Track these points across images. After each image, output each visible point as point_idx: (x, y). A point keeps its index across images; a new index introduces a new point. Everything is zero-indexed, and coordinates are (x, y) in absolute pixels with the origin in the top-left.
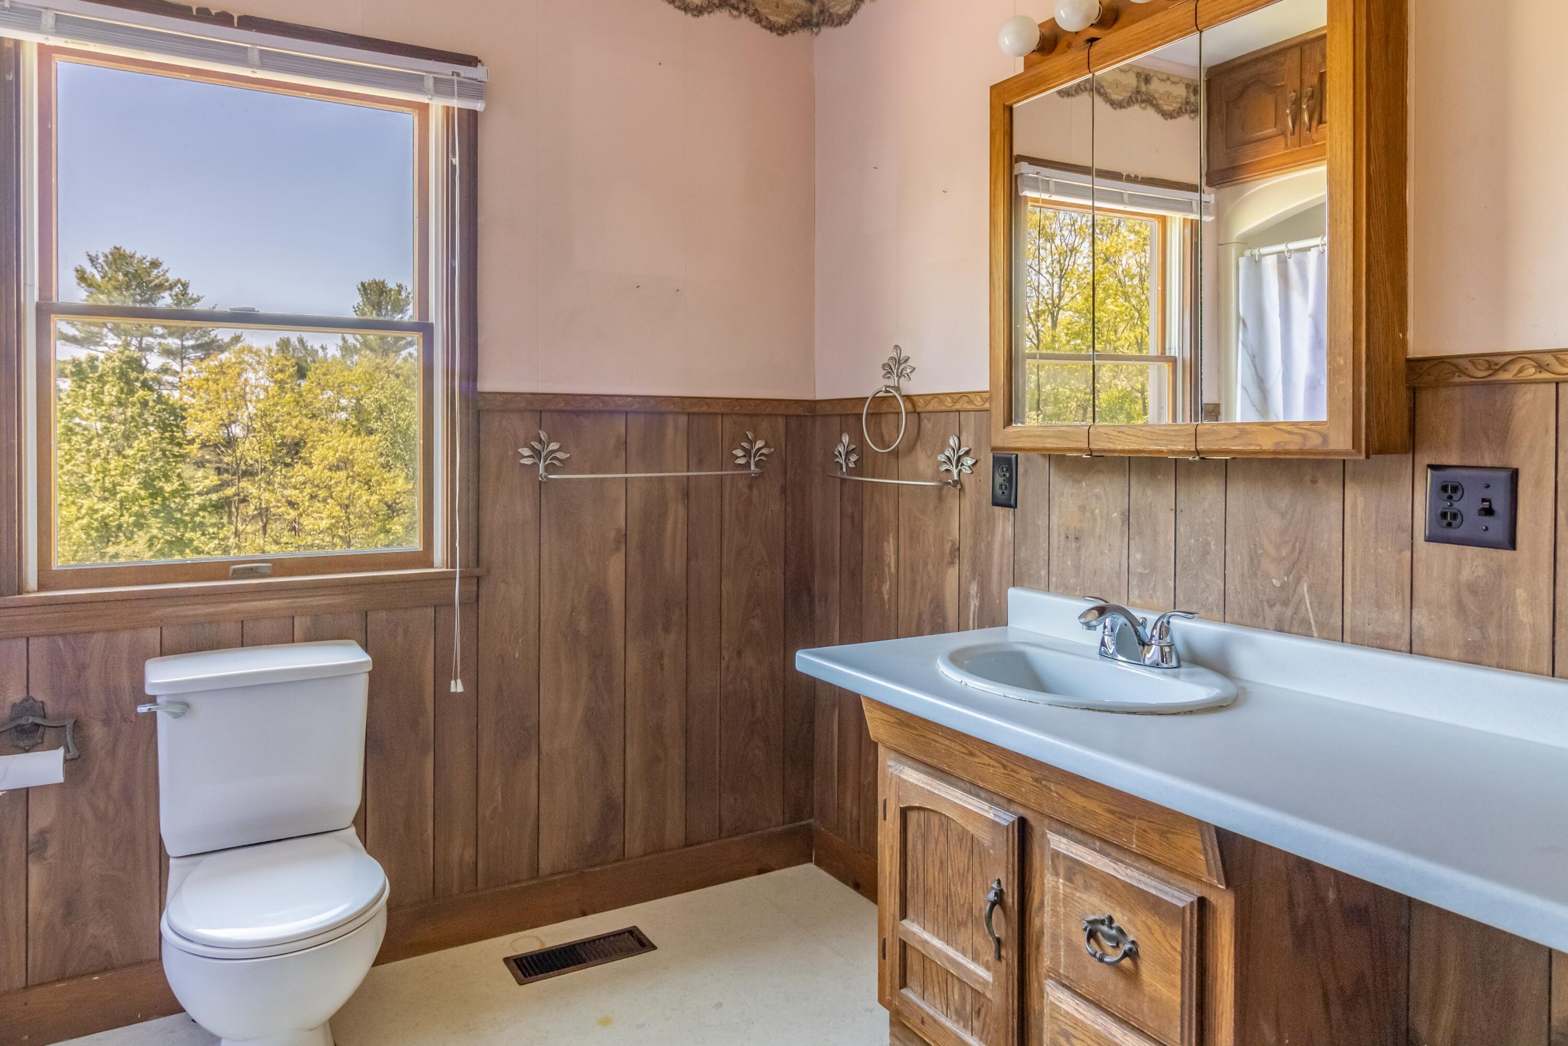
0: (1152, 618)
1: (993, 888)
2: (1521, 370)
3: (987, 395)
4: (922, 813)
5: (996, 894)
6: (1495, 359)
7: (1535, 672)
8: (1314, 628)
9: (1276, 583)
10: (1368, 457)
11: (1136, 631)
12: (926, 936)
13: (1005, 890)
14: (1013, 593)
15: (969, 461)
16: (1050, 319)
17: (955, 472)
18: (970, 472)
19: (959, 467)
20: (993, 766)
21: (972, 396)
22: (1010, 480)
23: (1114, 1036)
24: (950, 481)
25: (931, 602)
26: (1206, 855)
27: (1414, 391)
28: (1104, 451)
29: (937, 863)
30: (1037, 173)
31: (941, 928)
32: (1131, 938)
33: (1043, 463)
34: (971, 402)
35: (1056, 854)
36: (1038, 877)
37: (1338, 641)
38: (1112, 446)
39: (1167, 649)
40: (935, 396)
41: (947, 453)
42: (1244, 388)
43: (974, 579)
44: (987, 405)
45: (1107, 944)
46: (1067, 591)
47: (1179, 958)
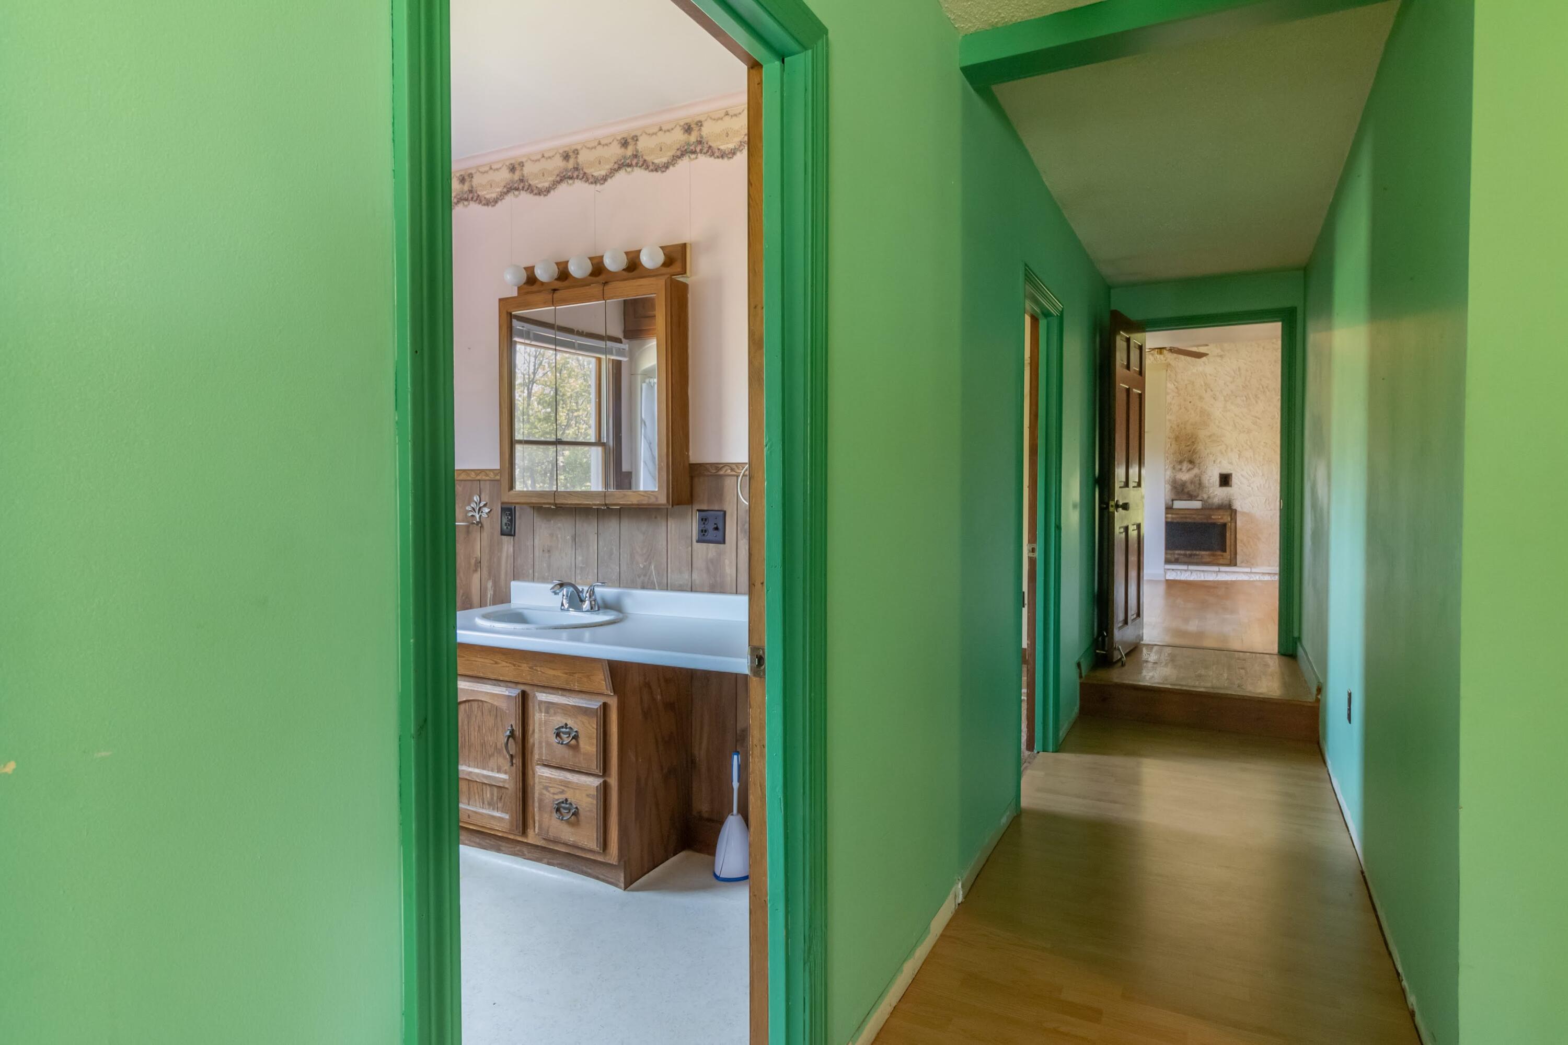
0: (586, 589)
1: (509, 729)
2: (726, 471)
3: (497, 472)
4: (467, 704)
5: (510, 732)
6: (718, 465)
7: (731, 593)
8: (656, 585)
9: (641, 566)
10: (672, 506)
11: (579, 596)
12: (471, 769)
13: (515, 729)
14: (514, 584)
15: (486, 510)
16: (526, 391)
17: (477, 516)
18: (487, 516)
19: (480, 514)
20: (508, 667)
21: (488, 472)
22: (511, 520)
23: (568, 779)
24: (475, 522)
25: (462, 596)
26: (606, 682)
27: (692, 478)
28: (562, 504)
29: (477, 728)
30: (523, 327)
31: (479, 763)
32: (575, 730)
33: (529, 511)
34: (487, 475)
35: (541, 702)
36: (532, 718)
37: (664, 590)
38: (566, 502)
39: (593, 603)
40: (464, 471)
41: (472, 505)
42: (645, 462)
43: (489, 579)
44: (498, 477)
45: (564, 736)
46: (544, 580)
47: (595, 731)
